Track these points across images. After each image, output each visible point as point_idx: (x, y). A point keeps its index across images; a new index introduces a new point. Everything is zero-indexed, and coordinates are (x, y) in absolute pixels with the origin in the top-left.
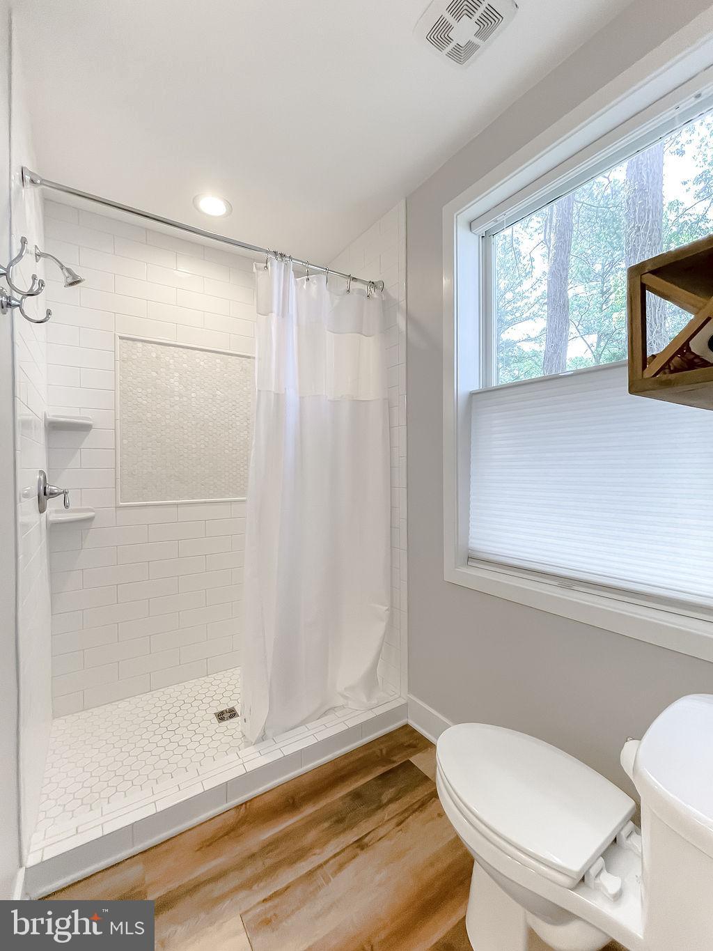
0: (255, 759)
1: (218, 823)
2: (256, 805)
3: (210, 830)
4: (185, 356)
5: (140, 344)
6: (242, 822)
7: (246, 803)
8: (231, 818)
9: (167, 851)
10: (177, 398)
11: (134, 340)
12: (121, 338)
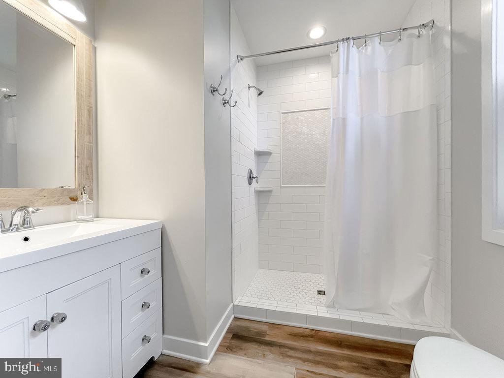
0: (324, 313)
1: (301, 331)
2: (320, 334)
3: (296, 331)
4: (310, 115)
5: (290, 114)
6: (312, 336)
7: (316, 330)
8: (307, 332)
9: (278, 328)
10: (306, 136)
11: (287, 113)
12: (282, 113)
